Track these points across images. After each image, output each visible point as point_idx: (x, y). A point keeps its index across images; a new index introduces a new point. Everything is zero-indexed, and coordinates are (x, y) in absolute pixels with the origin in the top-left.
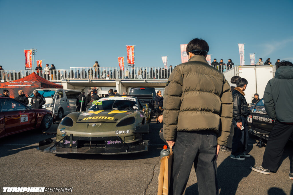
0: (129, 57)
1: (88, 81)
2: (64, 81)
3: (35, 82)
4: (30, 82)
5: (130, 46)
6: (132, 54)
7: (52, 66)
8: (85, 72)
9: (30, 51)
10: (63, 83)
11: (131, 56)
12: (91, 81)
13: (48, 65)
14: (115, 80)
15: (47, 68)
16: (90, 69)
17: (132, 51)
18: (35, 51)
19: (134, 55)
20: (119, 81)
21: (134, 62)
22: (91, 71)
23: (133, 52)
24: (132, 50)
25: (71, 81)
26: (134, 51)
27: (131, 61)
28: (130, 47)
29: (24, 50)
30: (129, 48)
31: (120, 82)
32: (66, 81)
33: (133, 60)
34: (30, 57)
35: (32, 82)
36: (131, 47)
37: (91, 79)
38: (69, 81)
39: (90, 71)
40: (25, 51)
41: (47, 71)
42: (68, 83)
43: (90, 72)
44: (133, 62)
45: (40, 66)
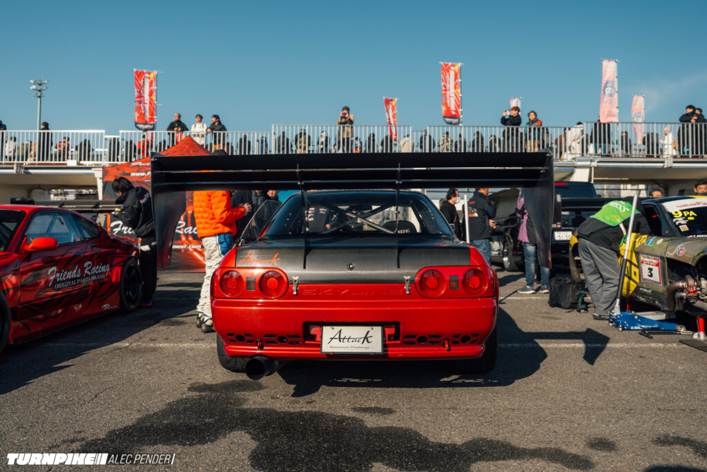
0: (448, 97)
5: (450, 64)
6: (455, 88)
7: (213, 119)
8: (288, 140)
9: (149, 73)
11: (453, 95)
16: (301, 133)
17: (455, 80)
19: (459, 91)
21: (460, 110)
22: (305, 139)
23: (459, 84)
24: (455, 75)
26: (460, 80)
27: (453, 107)
28: (449, 68)
29: (135, 70)
30: (448, 72)
33: (458, 106)
34: (151, 94)
36: (452, 68)
39: (301, 137)
40: (137, 72)
43: (300, 142)
44: (456, 111)
45: (182, 120)
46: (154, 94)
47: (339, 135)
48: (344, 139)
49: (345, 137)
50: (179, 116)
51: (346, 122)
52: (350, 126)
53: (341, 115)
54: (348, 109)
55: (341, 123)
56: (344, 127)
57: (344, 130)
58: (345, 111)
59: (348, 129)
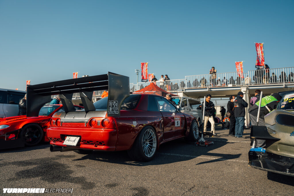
1: (207, 90)
2: (180, 90)
3: (155, 91)
4: (151, 92)
6: (262, 53)
7: (166, 76)
9: (146, 63)
10: (178, 93)
11: (261, 56)
12: (209, 90)
13: (163, 76)
14: (240, 87)
15: (162, 79)
17: (261, 50)
18: (139, 71)
20: (246, 87)
24: (261, 48)
25: (187, 91)
26: (263, 50)
28: (258, 45)
30: (258, 47)
31: (247, 89)
32: (182, 91)
34: (146, 70)
35: (152, 91)
36: (260, 45)
37: (209, 87)
38: (185, 91)
40: (142, 63)
41: (162, 82)
42: (184, 93)
45: (156, 77)
46: (147, 70)
47: (210, 78)
48: (212, 79)
49: (213, 78)
50: (155, 76)
51: (213, 72)
52: (215, 74)
53: (210, 70)
54: (214, 68)
55: (211, 73)
56: (212, 75)
57: (212, 76)
58: (213, 69)
59: (214, 75)
